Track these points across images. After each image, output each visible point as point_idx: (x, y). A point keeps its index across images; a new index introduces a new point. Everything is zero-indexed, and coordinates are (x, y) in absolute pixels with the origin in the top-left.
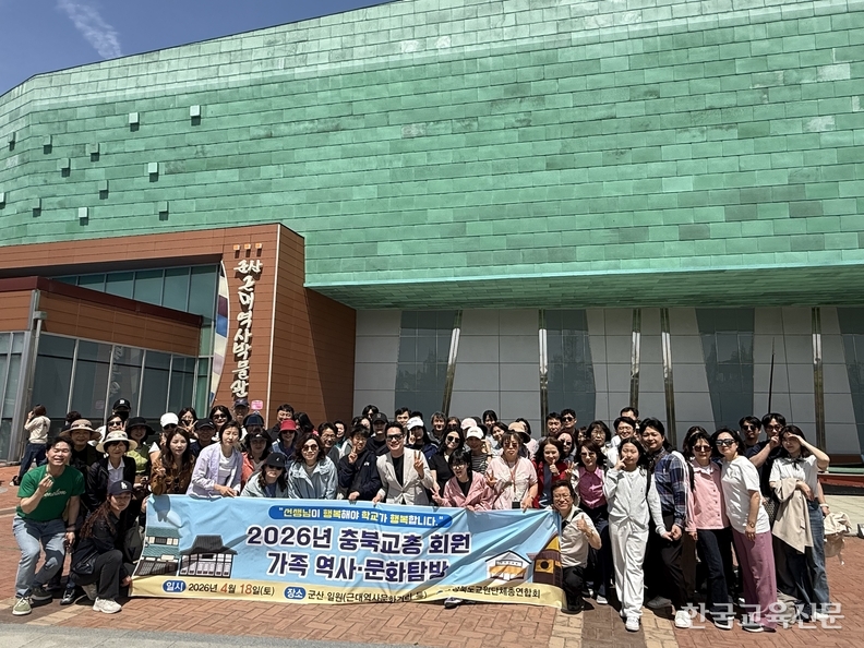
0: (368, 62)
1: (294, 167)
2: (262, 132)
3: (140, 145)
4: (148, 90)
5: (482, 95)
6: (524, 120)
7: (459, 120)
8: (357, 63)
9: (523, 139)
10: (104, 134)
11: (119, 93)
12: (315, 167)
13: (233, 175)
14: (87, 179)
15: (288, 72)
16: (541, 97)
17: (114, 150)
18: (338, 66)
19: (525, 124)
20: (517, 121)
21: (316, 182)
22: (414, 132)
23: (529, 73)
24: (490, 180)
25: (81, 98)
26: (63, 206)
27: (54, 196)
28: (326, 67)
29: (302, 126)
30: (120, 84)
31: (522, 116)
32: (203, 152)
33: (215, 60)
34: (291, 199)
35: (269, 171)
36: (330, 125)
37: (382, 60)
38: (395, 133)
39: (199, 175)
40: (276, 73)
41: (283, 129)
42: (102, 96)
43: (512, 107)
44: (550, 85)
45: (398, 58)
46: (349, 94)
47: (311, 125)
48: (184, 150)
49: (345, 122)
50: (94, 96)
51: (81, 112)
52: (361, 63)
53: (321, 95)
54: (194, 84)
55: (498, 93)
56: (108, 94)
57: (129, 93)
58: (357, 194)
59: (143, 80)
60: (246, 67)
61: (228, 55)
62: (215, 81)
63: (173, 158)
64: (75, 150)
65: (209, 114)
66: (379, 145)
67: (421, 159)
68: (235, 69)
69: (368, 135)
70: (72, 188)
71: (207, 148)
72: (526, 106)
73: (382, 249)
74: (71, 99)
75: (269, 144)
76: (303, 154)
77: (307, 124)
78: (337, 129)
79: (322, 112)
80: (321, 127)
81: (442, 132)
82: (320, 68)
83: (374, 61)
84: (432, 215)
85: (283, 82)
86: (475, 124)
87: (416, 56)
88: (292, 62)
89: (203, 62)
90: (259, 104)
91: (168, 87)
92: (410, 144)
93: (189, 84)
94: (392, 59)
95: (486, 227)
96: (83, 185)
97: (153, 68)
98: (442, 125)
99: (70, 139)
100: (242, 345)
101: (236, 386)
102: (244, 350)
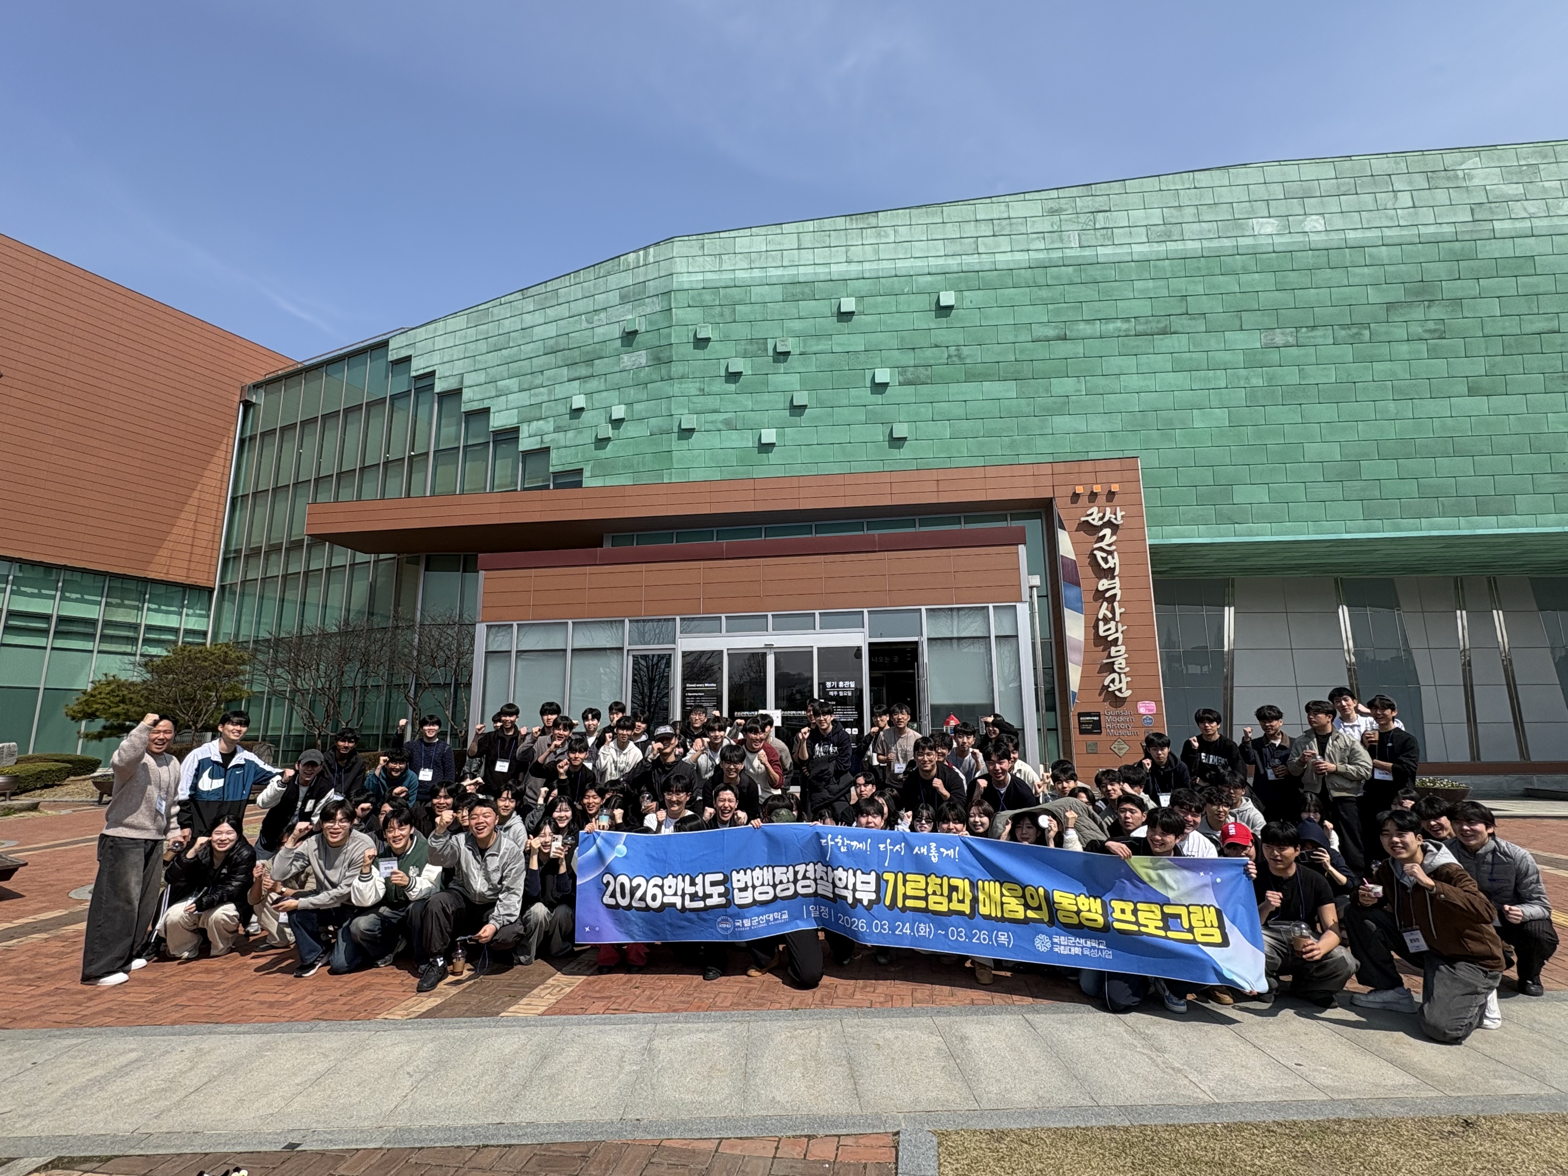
0: (1206, 244)
1: (1102, 381)
2: (1051, 332)
3: (858, 343)
4: (867, 266)
5: (1374, 296)
6: (1435, 331)
7: (1343, 326)
8: (1190, 245)
9: (1433, 354)
10: (797, 325)
11: (820, 270)
12: (1135, 382)
13: (1009, 389)
14: (770, 389)
15: (1087, 252)
16: (1457, 302)
17: (815, 349)
18: (1162, 247)
19: (1437, 335)
20: (1426, 331)
21: (1134, 403)
22: (1279, 340)
23: (1439, 270)
24: (1392, 405)
25: (756, 273)
26: (730, 426)
27: (715, 411)
28: (1144, 248)
29: (1111, 326)
30: (821, 255)
31: (1431, 325)
32: (959, 356)
33: (970, 230)
34: (1097, 424)
35: (1063, 386)
36: (1154, 326)
37: (1227, 243)
38: (1254, 341)
39: (954, 388)
40: (1069, 253)
41: (1084, 329)
42: (793, 271)
43: (1418, 313)
44: (1469, 287)
45: (1249, 241)
46: (1180, 285)
47: (1125, 326)
48: (929, 353)
49: (1178, 323)
50: (780, 272)
51: (757, 293)
52: (1197, 245)
53: (1138, 285)
54: (941, 261)
55: (1397, 293)
56: (802, 270)
57: (838, 270)
58: (1199, 421)
59: (856, 252)
60: (1021, 242)
61: (990, 223)
62: (974, 259)
63: (912, 363)
64: (748, 347)
65: (967, 303)
66: (1228, 356)
67: (1291, 376)
68: (1004, 243)
69: (1213, 342)
70: (747, 401)
71: (965, 351)
72: (1436, 312)
73: (1241, 494)
74: (740, 274)
75: (1063, 349)
76: (1116, 363)
77: (1119, 324)
78: (1164, 332)
79: (1143, 308)
80: (1140, 328)
81: (1320, 341)
82: (1136, 248)
83: (1215, 244)
84: (1313, 450)
85: (1080, 265)
86: (1366, 333)
87: (1277, 240)
88: (1090, 238)
89: (951, 231)
90: (1044, 293)
91: (899, 264)
92: (1274, 356)
93: (932, 262)
94: (1242, 241)
95: (1389, 468)
96: (766, 396)
97: (870, 237)
98: (1319, 333)
99: (742, 331)
100: (1112, 624)
101: (1113, 681)
102: (1117, 631)
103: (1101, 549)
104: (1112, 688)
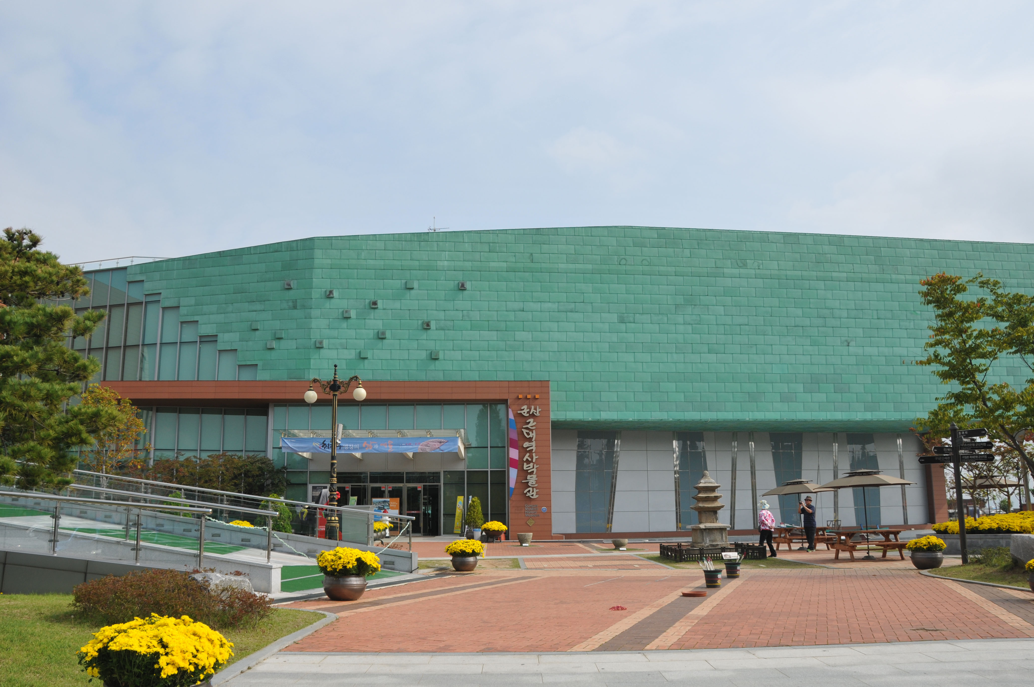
1: (540, 334)
3: (415, 305)
5: (670, 300)
6: (696, 320)
7: (655, 314)
9: (695, 331)
10: (382, 293)
11: (396, 262)
12: (556, 336)
13: (493, 336)
16: (706, 307)
17: (391, 307)
18: (573, 266)
20: (692, 320)
21: (555, 346)
24: (675, 356)
25: (362, 262)
26: (344, 347)
27: (336, 338)
28: (566, 266)
29: (546, 306)
31: (694, 317)
32: (468, 316)
35: (521, 335)
36: (568, 307)
39: (465, 333)
41: (533, 306)
42: (381, 262)
43: (689, 311)
44: (712, 300)
47: (553, 306)
48: (453, 313)
49: (579, 306)
50: (374, 262)
54: (461, 264)
55: (680, 300)
56: (387, 262)
57: (406, 263)
60: (503, 256)
61: (487, 245)
62: (478, 264)
63: (443, 318)
64: (355, 303)
65: (473, 288)
66: (602, 326)
68: (494, 256)
69: (594, 317)
70: (353, 333)
71: (472, 313)
72: (697, 310)
74: (353, 262)
75: (522, 316)
76: (548, 325)
77: (550, 305)
78: (572, 311)
80: (561, 308)
81: (644, 321)
82: (560, 265)
86: (666, 318)
91: (439, 263)
96: (363, 331)
100: (531, 465)
101: (529, 491)
102: (533, 468)
103: (527, 428)
104: (528, 494)
